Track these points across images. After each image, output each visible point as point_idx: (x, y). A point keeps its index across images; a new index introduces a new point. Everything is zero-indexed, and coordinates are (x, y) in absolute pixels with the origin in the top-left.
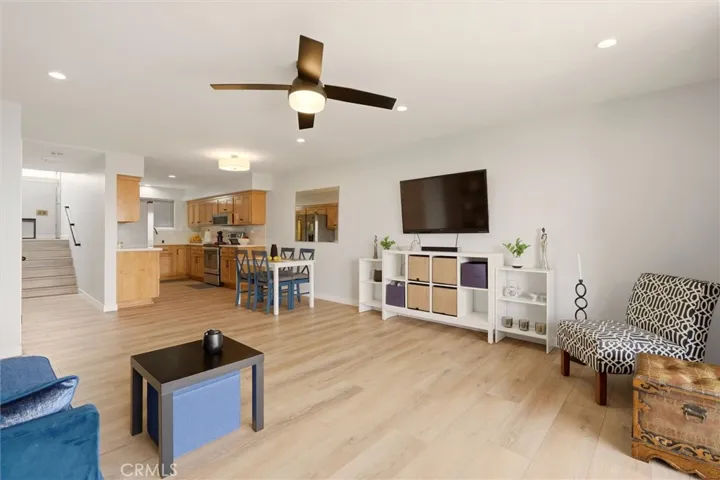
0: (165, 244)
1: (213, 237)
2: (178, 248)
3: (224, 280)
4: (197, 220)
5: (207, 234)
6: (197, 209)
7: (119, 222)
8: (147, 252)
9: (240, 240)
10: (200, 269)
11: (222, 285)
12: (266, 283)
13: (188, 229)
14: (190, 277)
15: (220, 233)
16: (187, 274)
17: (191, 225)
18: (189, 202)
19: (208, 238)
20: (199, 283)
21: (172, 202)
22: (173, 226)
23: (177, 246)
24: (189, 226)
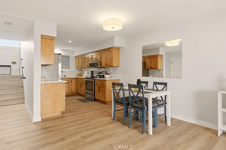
0: (65, 77)
1: (88, 74)
2: (72, 79)
3: (97, 97)
4: (80, 65)
5: (86, 72)
6: (80, 59)
7: (42, 65)
8: (58, 83)
9: (105, 76)
10: (83, 90)
11: (95, 100)
12: (142, 109)
13: (76, 70)
14: (78, 94)
15: (92, 72)
16: (76, 92)
17: (77, 68)
18: (76, 57)
19: (86, 74)
20: (83, 98)
21: (69, 57)
22: (69, 69)
23: (72, 78)
24: (76, 68)
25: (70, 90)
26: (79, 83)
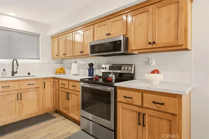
2: (45, 81)
4: (62, 52)
5: (74, 66)
13: (53, 62)
17: (55, 57)
18: (53, 37)
21: (38, 36)
22: (39, 59)
23: (44, 79)
24: (53, 59)
25: (41, 105)
26: (63, 89)
